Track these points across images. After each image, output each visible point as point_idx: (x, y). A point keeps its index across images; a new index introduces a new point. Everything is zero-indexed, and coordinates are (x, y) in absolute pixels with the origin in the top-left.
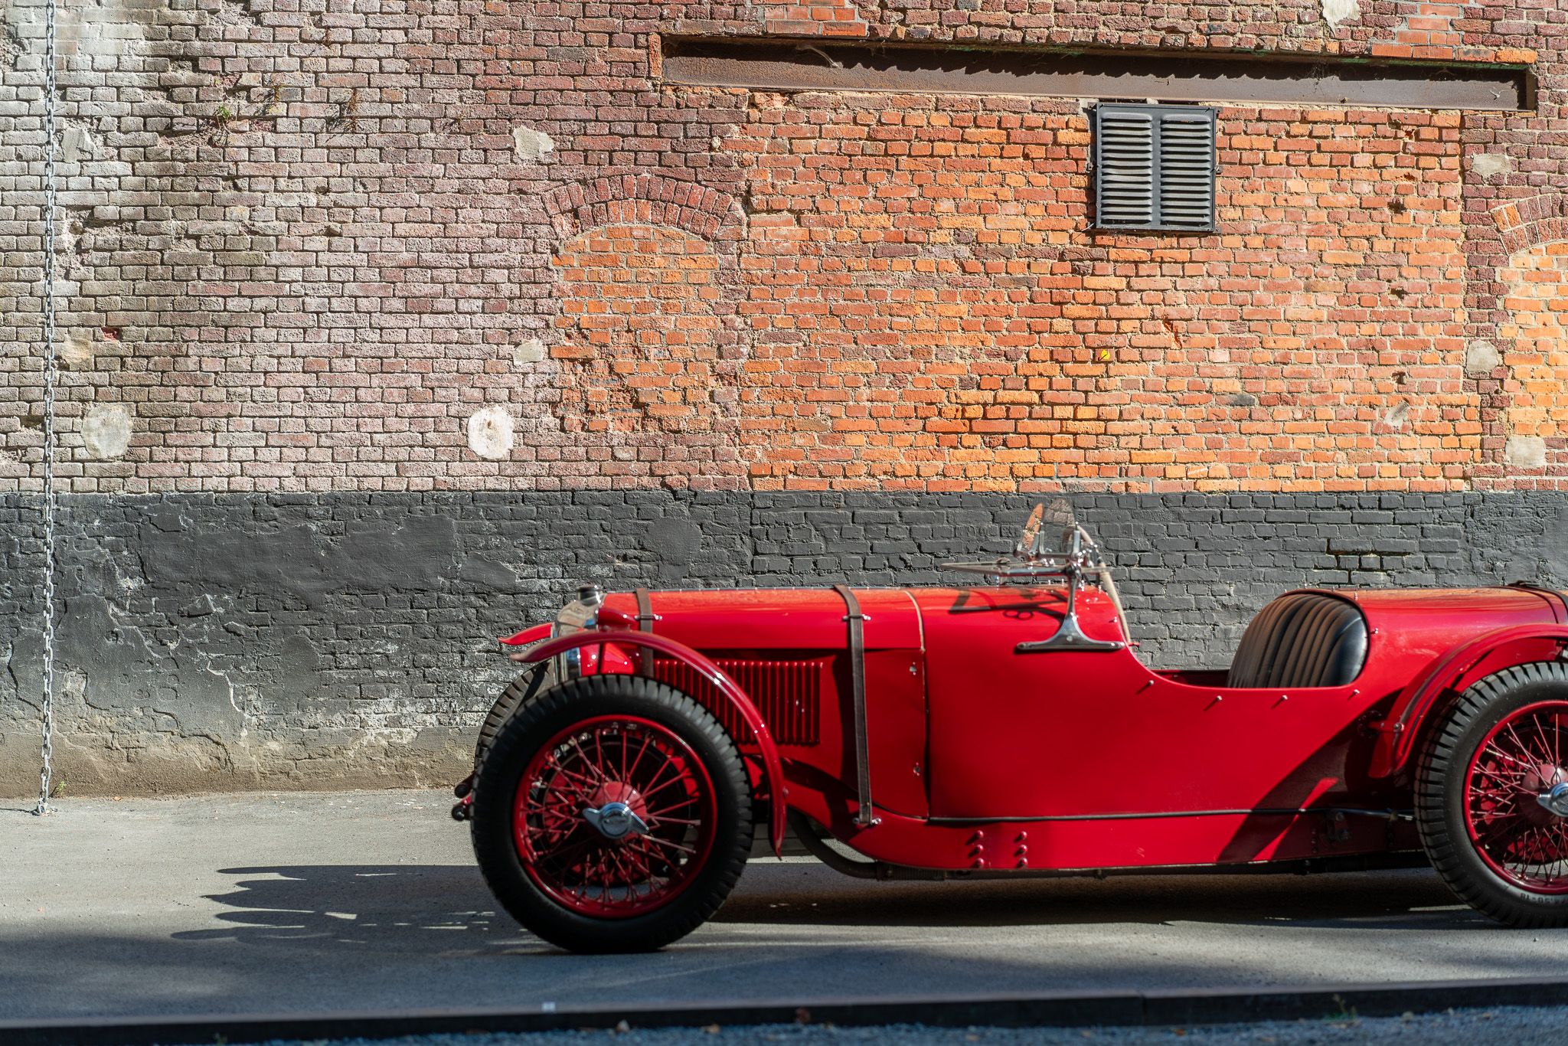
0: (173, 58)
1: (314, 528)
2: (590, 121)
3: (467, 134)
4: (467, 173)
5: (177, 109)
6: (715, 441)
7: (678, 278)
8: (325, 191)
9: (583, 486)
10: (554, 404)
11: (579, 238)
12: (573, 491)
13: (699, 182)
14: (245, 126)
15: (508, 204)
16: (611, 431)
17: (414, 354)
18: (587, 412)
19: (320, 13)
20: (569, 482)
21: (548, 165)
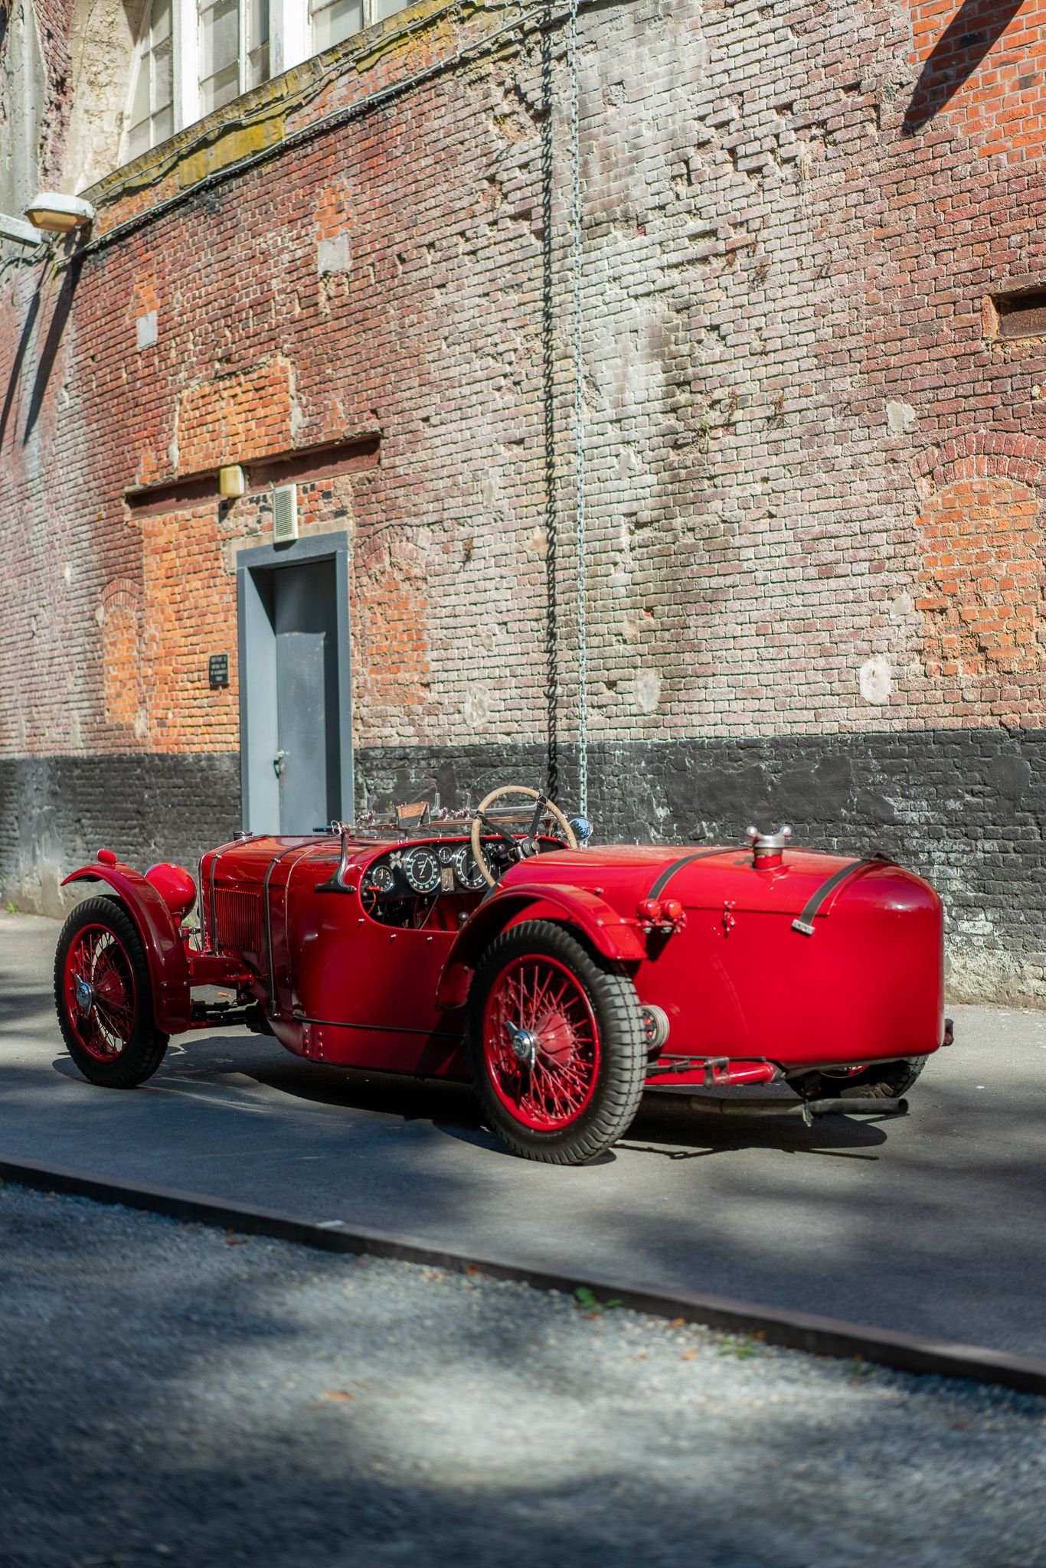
0: (679, 385)
1: (764, 767)
2: (941, 387)
3: (856, 415)
4: (856, 450)
5: (680, 426)
6: (1040, 680)
7: (1007, 526)
8: (765, 480)
9: (940, 727)
10: (920, 652)
11: (934, 498)
12: (934, 731)
13: (1023, 431)
14: (720, 433)
15: (884, 473)
16: (960, 675)
17: (824, 614)
18: (943, 658)
19: (761, 328)
20: (931, 726)
21: (913, 433)
